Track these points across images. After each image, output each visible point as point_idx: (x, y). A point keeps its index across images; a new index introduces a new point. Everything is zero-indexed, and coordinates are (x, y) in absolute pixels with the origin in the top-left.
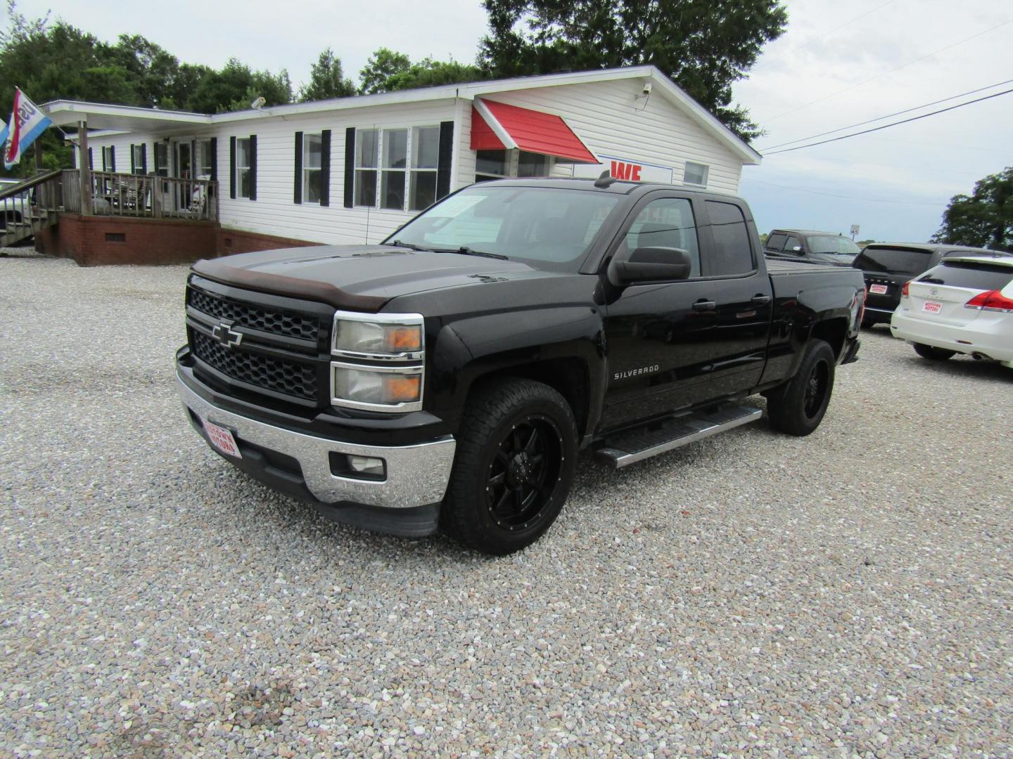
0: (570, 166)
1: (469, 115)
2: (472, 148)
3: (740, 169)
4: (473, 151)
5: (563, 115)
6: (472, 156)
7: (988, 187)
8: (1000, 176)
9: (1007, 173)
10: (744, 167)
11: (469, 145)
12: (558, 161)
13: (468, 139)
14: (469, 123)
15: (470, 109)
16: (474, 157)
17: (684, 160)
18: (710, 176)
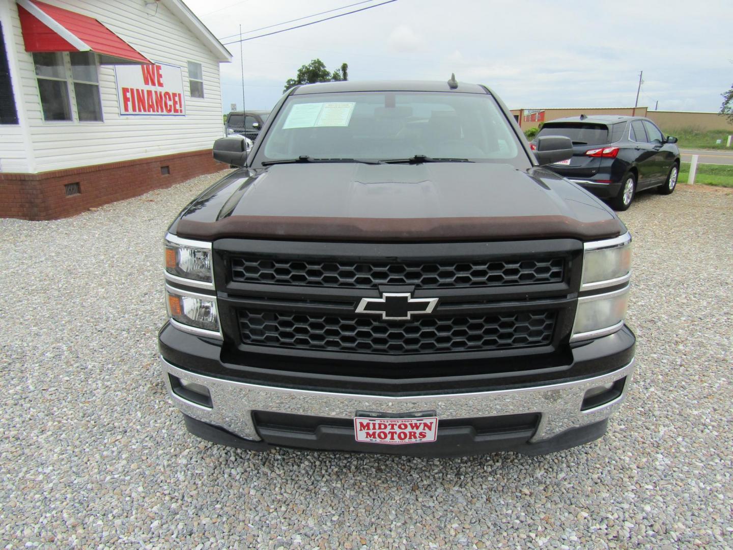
0: (111, 67)
1: (16, 15)
2: (27, 50)
3: (218, 66)
4: (29, 53)
5: (100, 19)
6: (28, 58)
7: (304, 74)
8: (310, 66)
9: (312, 64)
10: (221, 64)
11: (23, 47)
12: (103, 62)
13: (21, 40)
14: (18, 23)
15: (15, 8)
16: (31, 59)
17: (186, 60)
18: (203, 73)
